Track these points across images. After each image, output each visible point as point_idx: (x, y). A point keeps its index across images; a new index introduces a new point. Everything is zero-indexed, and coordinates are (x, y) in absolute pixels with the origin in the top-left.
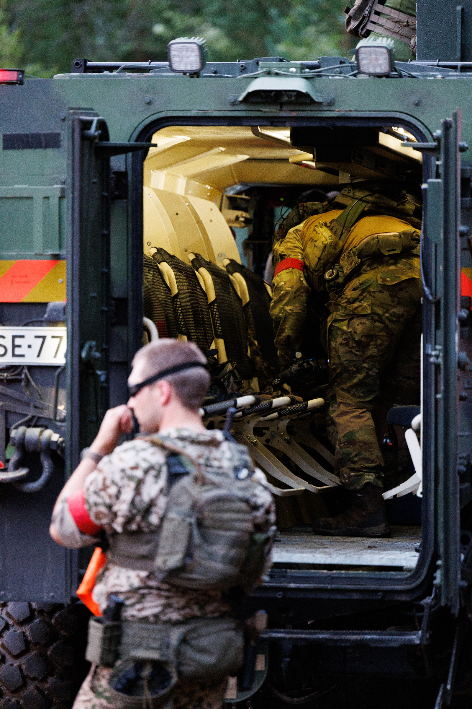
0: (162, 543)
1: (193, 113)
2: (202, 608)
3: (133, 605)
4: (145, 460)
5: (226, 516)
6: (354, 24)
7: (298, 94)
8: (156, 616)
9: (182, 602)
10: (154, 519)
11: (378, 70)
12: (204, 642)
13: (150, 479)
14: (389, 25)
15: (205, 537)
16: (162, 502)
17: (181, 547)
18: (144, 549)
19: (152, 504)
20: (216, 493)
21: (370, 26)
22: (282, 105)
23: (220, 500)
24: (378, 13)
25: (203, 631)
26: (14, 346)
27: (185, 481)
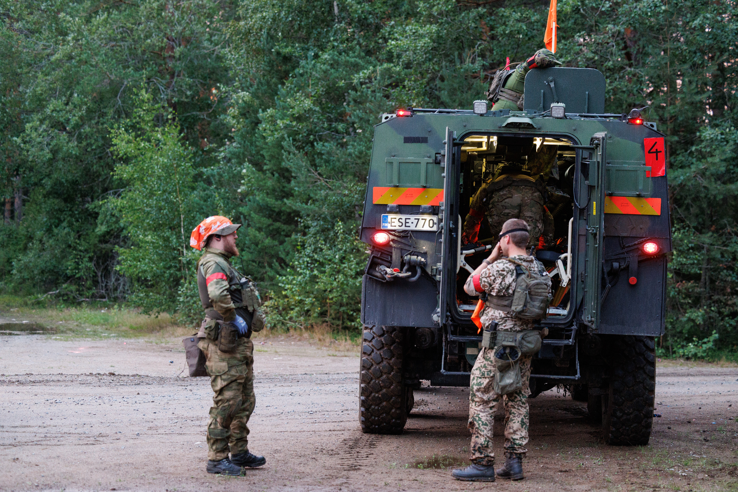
0: (514, 301)
1: (483, 131)
2: (527, 326)
3: (502, 324)
4: (507, 267)
5: (540, 291)
6: (491, 96)
7: (529, 124)
8: (511, 328)
9: (520, 323)
10: (510, 291)
11: (559, 116)
12: (529, 339)
13: (509, 275)
14: (507, 96)
15: (531, 298)
16: (514, 284)
17: (522, 303)
18: (506, 303)
19: (510, 285)
20: (536, 281)
21: (499, 97)
22: (519, 128)
23: (538, 284)
24: (502, 91)
25: (529, 335)
26: (406, 223)
27: (523, 276)
